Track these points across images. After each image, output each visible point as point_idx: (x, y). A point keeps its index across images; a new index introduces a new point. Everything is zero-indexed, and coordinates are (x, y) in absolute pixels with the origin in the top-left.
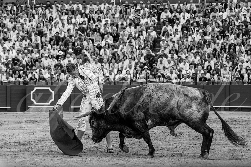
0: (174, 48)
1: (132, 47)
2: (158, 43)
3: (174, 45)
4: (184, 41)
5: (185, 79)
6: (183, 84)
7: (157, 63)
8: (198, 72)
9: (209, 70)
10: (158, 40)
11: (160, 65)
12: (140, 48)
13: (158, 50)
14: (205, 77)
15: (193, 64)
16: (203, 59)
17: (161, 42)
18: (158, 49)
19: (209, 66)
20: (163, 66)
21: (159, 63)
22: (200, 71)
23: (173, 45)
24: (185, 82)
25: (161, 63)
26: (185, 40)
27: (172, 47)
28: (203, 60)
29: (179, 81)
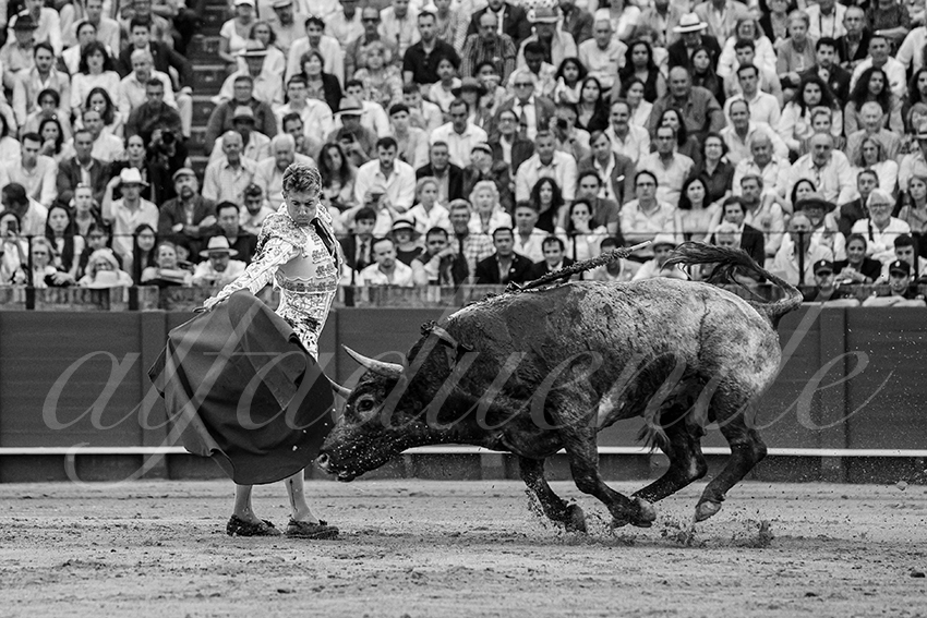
0: (313, 66)
1: (42, 52)
2: (207, 35)
3: (315, 42)
4: (377, 20)
5: (387, 268)
6: (371, 300)
7: (205, 164)
8: (475, 224)
9: (544, 208)
10: (212, 13)
11: (223, 172)
12: (90, 60)
13: (209, 79)
14: (518, 256)
15: (440, 173)
16: (508, 137)
17: (229, 28)
18: (208, 73)
19: (547, 185)
20: (244, 183)
21: (218, 159)
22: (486, 215)
23: (308, 48)
24: (386, 287)
25: (234, 163)
26: (384, 13)
27: (305, 59)
28: (503, 141)
29: (347, 282)
